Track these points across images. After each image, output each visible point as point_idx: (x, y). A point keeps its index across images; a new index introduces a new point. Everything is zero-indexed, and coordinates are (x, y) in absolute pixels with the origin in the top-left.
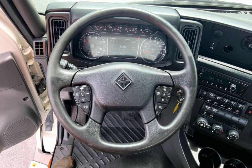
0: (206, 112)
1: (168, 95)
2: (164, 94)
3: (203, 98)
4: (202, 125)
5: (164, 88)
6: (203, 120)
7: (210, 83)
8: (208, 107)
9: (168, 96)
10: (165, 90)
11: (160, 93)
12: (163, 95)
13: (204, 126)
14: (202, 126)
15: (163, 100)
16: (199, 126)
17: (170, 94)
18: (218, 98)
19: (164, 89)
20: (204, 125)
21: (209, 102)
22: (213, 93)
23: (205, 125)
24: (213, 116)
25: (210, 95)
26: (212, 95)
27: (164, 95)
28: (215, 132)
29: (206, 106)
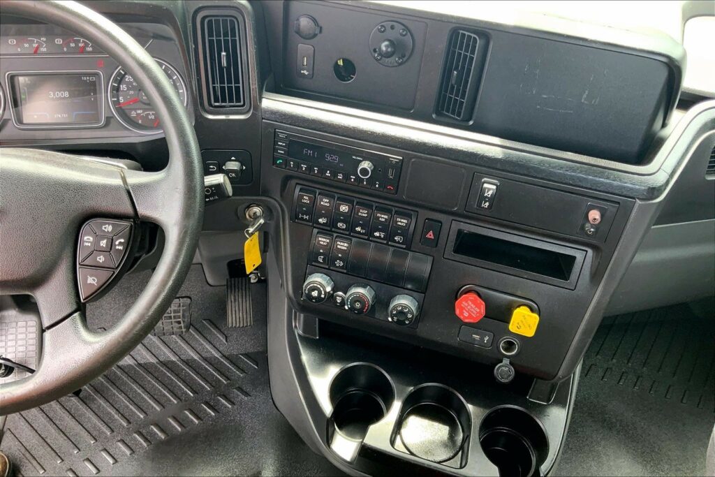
0: (321, 254)
1: (117, 243)
2: (105, 241)
3: (307, 217)
4: (316, 292)
5: (105, 224)
6: (319, 280)
7: (310, 169)
8: (323, 241)
9: (117, 247)
10: (110, 228)
11: (91, 239)
12: (102, 245)
13: (323, 296)
14: (316, 295)
15: (101, 259)
16: (310, 297)
17: (122, 241)
18: (341, 210)
19: (105, 228)
20: (320, 293)
21: (324, 224)
22: (327, 196)
23: (323, 293)
24: (342, 264)
25: (322, 203)
26: (326, 202)
27: (103, 243)
28: (352, 309)
29: (320, 239)
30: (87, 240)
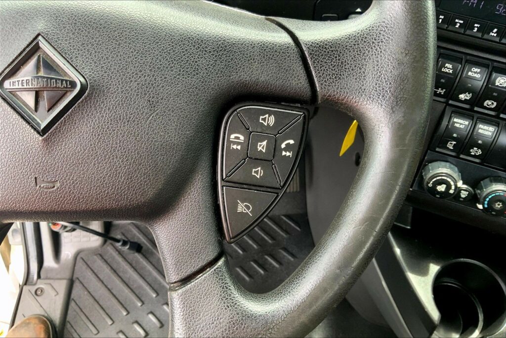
0: (454, 139)
1: (283, 146)
2: (265, 143)
3: (442, 92)
4: (444, 186)
5: (264, 112)
6: (445, 170)
7: (467, 26)
8: (461, 124)
9: (284, 153)
10: (271, 120)
11: (242, 138)
12: (260, 148)
13: (451, 192)
14: (443, 190)
15: (258, 173)
16: (433, 191)
17: (292, 142)
18: (497, 84)
19: (264, 119)
20: (449, 187)
21: (465, 101)
22: (477, 64)
23: (453, 187)
24: (480, 152)
25: (470, 73)
26: (475, 73)
27: (262, 146)
28: (489, 210)
29: (455, 120)
30: (235, 140)
